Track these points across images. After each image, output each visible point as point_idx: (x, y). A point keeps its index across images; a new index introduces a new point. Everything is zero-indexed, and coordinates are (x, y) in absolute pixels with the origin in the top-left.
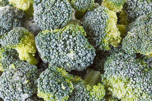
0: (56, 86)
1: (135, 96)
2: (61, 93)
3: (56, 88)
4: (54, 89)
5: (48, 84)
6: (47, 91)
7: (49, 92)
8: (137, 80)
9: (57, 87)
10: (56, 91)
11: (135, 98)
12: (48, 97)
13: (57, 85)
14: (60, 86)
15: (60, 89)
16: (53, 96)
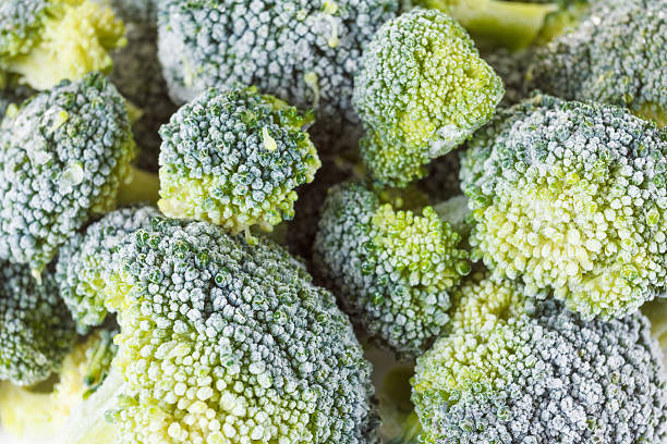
0: (237, 140)
1: (643, 249)
2: (262, 168)
3: (239, 150)
4: (226, 150)
5: (204, 133)
6: (199, 162)
7: (207, 168)
8: (650, 164)
9: (240, 145)
10: (236, 160)
11: (646, 263)
12: (201, 193)
13: (243, 135)
14: (254, 139)
15: (256, 149)
16: (222, 181)
